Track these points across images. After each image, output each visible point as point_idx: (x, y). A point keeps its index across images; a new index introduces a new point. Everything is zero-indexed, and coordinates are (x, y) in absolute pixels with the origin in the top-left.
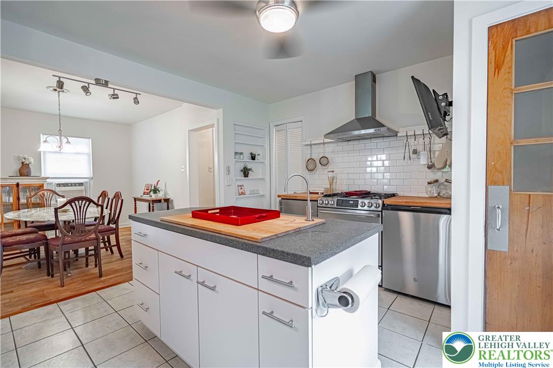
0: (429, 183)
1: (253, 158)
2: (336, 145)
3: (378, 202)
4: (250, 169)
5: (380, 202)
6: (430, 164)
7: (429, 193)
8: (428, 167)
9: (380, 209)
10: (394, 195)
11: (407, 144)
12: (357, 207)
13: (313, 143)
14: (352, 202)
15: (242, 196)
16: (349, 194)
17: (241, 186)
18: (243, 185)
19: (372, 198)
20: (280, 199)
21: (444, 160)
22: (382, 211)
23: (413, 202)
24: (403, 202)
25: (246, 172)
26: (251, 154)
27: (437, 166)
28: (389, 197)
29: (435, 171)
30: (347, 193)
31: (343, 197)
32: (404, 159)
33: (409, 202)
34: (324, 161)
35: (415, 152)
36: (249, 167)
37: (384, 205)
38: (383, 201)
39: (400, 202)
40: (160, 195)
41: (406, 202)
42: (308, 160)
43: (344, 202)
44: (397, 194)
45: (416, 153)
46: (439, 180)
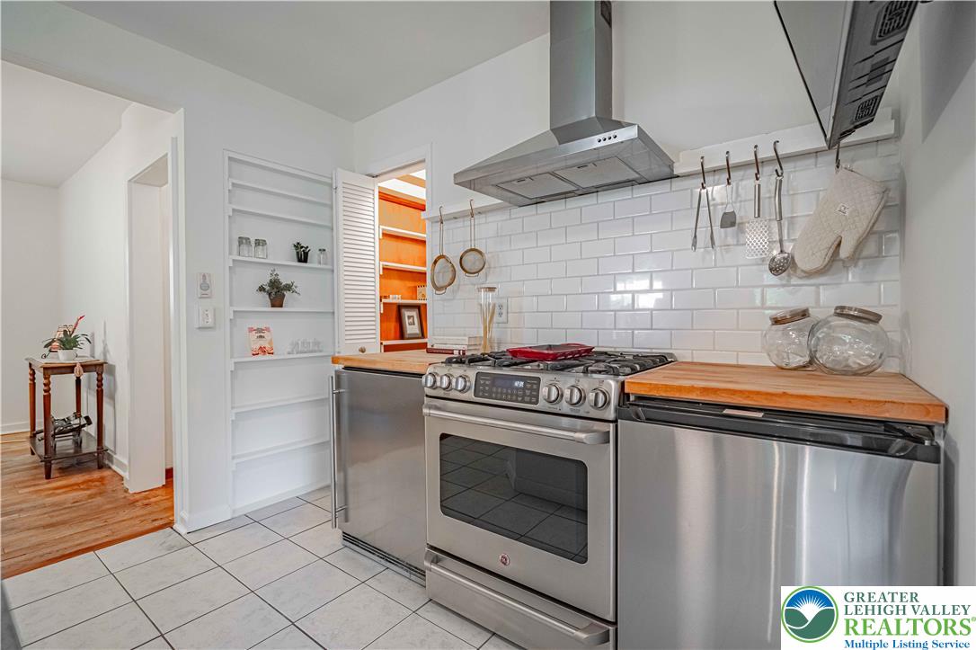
0: (776, 321)
1: (303, 257)
2: (506, 216)
3: (604, 388)
4: (288, 288)
5: (612, 385)
6: (779, 257)
7: (774, 354)
8: (771, 270)
9: (610, 413)
10: (662, 360)
11: (704, 201)
12: (536, 403)
13: (448, 210)
14: (522, 384)
15: (260, 357)
16: (523, 356)
17: (260, 330)
18: (268, 329)
19: (586, 372)
20: (340, 367)
21: (830, 240)
22: (615, 421)
23: (734, 392)
24: (692, 389)
25: (276, 293)
26: (298, 246)
27: (804, 263)
28: (644, 368)
29: (794, 281)
30: (514, 353)
31: (502, 366)
32: (694, 244)
33: (715, 391)
34: (470, 261)
35: (729, 221)
36: (284, 281)
37: (623, 396)
38: (623, 384)
39: (680, 389)
40: (83, 354)
41: (705, 390)
42: (435, 262)
43: (499, 382)
44: (671, 355)
45: (733, 224)
46: (811, 311)
